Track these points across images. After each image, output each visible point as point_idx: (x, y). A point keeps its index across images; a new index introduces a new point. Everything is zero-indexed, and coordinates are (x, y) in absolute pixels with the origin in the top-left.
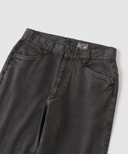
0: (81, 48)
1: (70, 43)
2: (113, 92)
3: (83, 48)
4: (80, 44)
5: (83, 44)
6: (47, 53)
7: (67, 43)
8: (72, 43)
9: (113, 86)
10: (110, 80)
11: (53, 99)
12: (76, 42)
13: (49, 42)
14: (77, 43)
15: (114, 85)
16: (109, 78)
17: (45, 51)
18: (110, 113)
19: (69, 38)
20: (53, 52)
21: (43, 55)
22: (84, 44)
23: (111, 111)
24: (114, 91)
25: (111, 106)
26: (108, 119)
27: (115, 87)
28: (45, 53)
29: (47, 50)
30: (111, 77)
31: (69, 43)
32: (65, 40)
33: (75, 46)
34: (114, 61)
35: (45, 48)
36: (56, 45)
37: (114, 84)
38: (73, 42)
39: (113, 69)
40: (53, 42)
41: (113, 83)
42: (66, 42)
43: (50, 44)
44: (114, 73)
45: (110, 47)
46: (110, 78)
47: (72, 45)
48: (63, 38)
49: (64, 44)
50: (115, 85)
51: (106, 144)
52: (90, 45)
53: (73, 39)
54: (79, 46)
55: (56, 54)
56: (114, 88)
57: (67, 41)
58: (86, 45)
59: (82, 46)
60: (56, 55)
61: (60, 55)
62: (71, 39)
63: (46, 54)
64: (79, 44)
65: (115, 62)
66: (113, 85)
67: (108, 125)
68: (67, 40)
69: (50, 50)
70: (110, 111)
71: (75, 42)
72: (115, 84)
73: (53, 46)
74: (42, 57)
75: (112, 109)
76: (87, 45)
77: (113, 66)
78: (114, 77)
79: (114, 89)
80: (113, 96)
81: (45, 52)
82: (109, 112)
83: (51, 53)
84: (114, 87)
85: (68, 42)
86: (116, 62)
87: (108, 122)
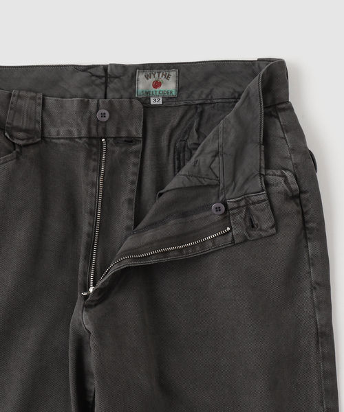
0: (154, 89)
1: (106, 84)
2: (304, 222)
3: (162, 88)
4: (147, 77)
5: (157, 75)
6: (28, 139)
7: (97, 85)
8: (116, 80)
9: (298, 201)
10: (282, 179)
11: (96, 305)
12: (128, 73)
13: (19, 97)
14: (134, 76)
15: (302, 196)
16: (279, 173)
17: (21, 135)
18: (312, 298)
19: (99, 66)
20: (49, 132)
21: (17, 152)
22: (159, 73)
23: (315, 288)
24: (307, 217)
25: (310, 273)
26: (313, 322)
27: (308, 200)
28: (21, 143)
29: (26, 131)
30: (286, 170)
31: (102, 83)
32: (85, 74)
33: (130, 90)
34: (284, 109)
35: (15, 124)
36: (50, 101)
37: (301, 192)
38: (116, 77)
39: (285, 138)
40: (33, 94)
41: (295, 186)
42: (93, 82)
43: (25, 104)
44: (293, 150)
45: (259, 60)
46: (282, 173)
47: (117, 91)
48: (76, 68)
49: (86, 90)
50: (305, 192)
51: (327, 408)
52: (183, 70)
53: (116, 66)
54: (143, 84)
55: (59, 139)
56: (305, 206)
57: (94, 78)
58: (168, 77)
59: (157, 84)
60: (62, 141)
61: (76, 135)
62: (105, 68)
63: (25, 146)
64: (141, 77)
65: (288, 112)
66: (298, 196)
67: (318, 342)
68: (93, 75)
69: (37, 126)
70: (312, 290)
71: (124, 74)
72: (303, 189)
73: (39, 109)
74: (17, 158)
75: (318, 284)
76: (173, 74)
77: (282, 129)
78: (296, 166)
79: (305, 210)
80: (309, 236)
81: (18, 139)
82: (308, 294)
83: (43, 137)
84: (304, 202)
85: (98, 81)
86: (291, 109)
87: (313, 331)
